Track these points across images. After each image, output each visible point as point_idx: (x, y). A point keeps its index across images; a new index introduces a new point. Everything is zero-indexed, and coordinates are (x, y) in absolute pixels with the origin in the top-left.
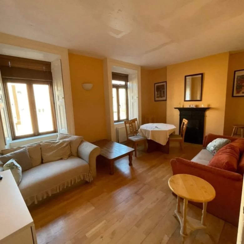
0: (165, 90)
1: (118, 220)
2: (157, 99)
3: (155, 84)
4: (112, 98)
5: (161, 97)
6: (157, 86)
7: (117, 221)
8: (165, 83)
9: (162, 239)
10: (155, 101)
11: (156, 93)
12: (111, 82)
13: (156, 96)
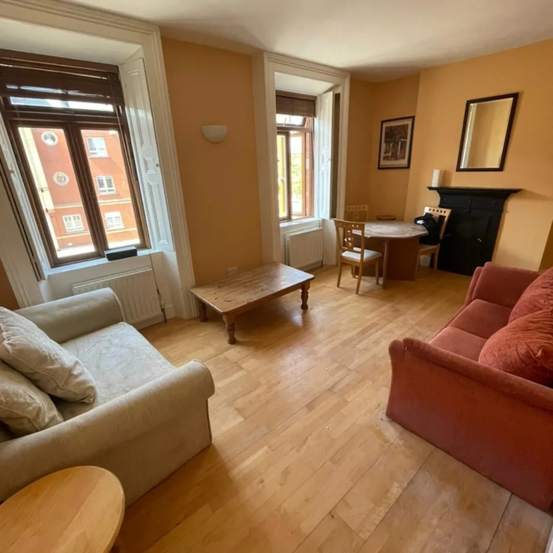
0: (408, 141)
1: (294, 448)
2: (383, 163)
3: (383, 122)
4: (276, 161)
5: (396, 159)
6: (386, 128)
7: (291, 450)
8: (409, 122)
9: (387, 491)
10: (379, 168)
11: (384, 145)
12: (274, 119)
13: (382, 155)
